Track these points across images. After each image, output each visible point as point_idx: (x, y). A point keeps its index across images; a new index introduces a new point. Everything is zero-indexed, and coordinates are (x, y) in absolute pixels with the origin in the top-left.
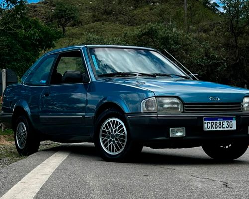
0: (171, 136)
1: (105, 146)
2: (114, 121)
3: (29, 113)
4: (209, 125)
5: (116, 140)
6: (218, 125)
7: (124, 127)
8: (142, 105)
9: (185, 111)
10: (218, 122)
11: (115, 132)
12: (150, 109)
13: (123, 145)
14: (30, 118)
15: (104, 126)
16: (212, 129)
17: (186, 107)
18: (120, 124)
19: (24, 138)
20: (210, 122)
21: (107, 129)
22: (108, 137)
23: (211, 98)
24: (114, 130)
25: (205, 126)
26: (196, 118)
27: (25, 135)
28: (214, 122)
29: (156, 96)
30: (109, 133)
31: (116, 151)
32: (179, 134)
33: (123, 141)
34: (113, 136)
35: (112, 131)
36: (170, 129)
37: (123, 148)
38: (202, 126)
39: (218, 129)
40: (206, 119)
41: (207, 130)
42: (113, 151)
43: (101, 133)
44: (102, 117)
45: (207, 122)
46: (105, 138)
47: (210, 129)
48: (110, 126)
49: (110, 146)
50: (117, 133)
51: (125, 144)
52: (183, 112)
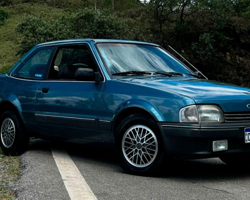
0: (213, 150)
1: (129, 157)
2: (141, 129)
3: (20, 110)
5: (144, 150)
7: (154, 136)
8: (180, 114)
9: (226, 121)
11: (142, 141)
12: (189, 118)
13: (152, 157)
14: (21, 114)
15: (128, 133)
17: (226, 116)
18: (148, 132)
19: (11, 136)
21: (132, 137)
22: (134, 147)
23: (249, 106)
24: (140, 139)
25: (246, 138)
26: (238, 129)
27: (13, 132)
29: (196, 104)
30: (135, 142)
31: (142, 163)
32: (222, 148)
33: (153, 153)
34: (139, 146)
35: (138, 138)
36: (214, 142)
37: (153, 160)
38: (244, 138)
40: (247, 130)
41: (248, 142)
42: (139, 163)
43: (124, 142)
44: (126, 123)
45: (248, 133)
46: (129, 148)
48: (135, 133)
49: (135, 157)
50: (144, 142)
51: (155, 156)
52: (224, 122)
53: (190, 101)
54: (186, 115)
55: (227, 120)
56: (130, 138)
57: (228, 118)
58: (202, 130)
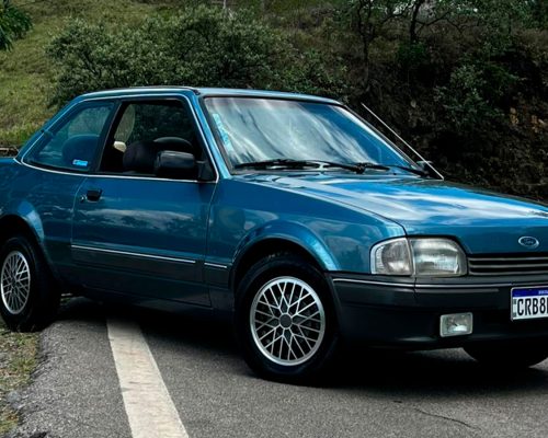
0: (442, 334)
1: (264, 342)
2: (290, 285)
4: (522, 307)
5: (295, 329)
6: (539, 305)
7: (317, 300)
8: (372, 256)
9: (471, 273)
10: (539, 298)
11: (293, 310)
13: (313, 344)
15: (263, 293)
16: (528, 317)
17: (473, 263)
18: (305, 292)
20: (524, 298)
21: (271, 301)
22: (274, 322)
23: (522, 241)
24: (289, 306)
25: (514, 308)
26: (497, 290)
27: (25, 282)
28: (532, 298)
30: (277, 313)
31: (292, 358)
32: (460, 329)
33: (315, 336)
34: (286, 321)
35: (284, 305)
36: (442, 317)
37: (313, 351)
38: (509, 309)
39: (539, 315)
40: (517, 293)
41: (518, 317)
42: (284, 357)
43: (253, 311)
45: (518, 298)
46: (265, 324)
47: (523, 317)
48: (278, 294)
49: (277, 343)
50: (297, 314)
51: (318, 342)
52: (467, 275)
53: (395, 230)
54: (386, 260)
55: (473, 270)
56: (268, 304)
57: (475, 267)
58: (417, 291)
